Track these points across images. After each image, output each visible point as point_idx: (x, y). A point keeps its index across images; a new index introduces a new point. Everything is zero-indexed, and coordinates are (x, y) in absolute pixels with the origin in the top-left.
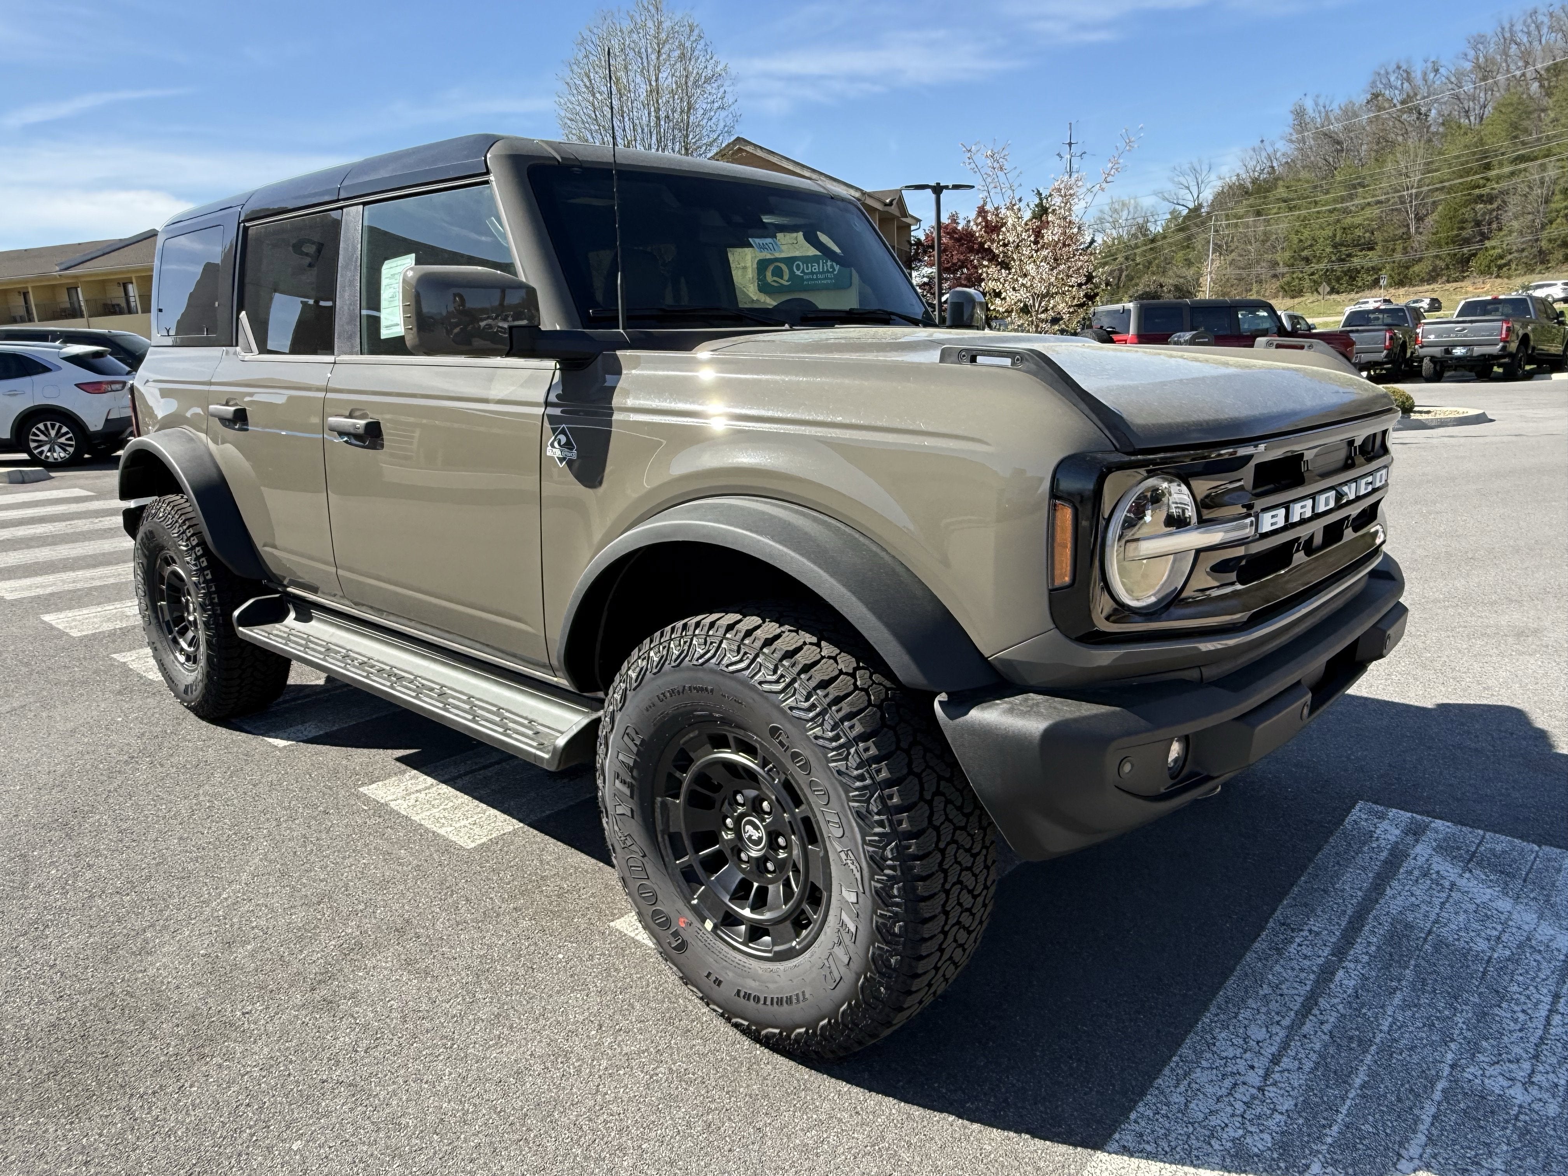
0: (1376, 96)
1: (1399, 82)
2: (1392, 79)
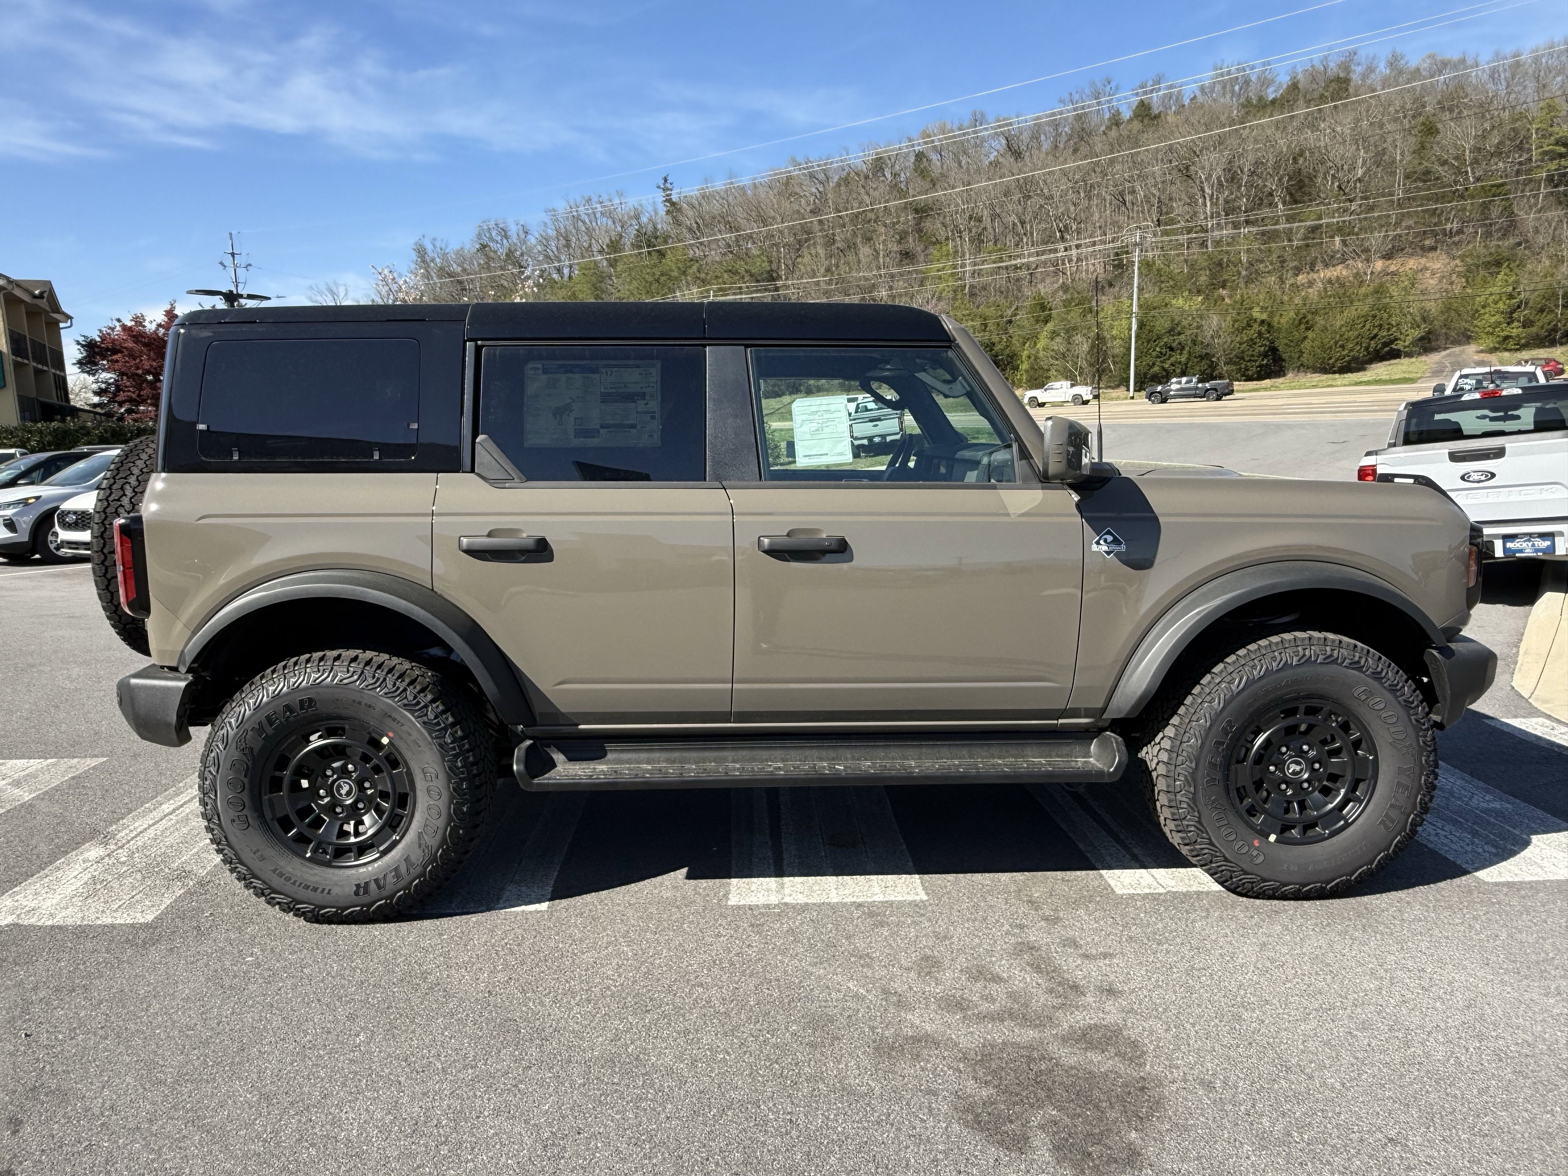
0: (484, 247)
1: (500, 238)
2: (494, 234)
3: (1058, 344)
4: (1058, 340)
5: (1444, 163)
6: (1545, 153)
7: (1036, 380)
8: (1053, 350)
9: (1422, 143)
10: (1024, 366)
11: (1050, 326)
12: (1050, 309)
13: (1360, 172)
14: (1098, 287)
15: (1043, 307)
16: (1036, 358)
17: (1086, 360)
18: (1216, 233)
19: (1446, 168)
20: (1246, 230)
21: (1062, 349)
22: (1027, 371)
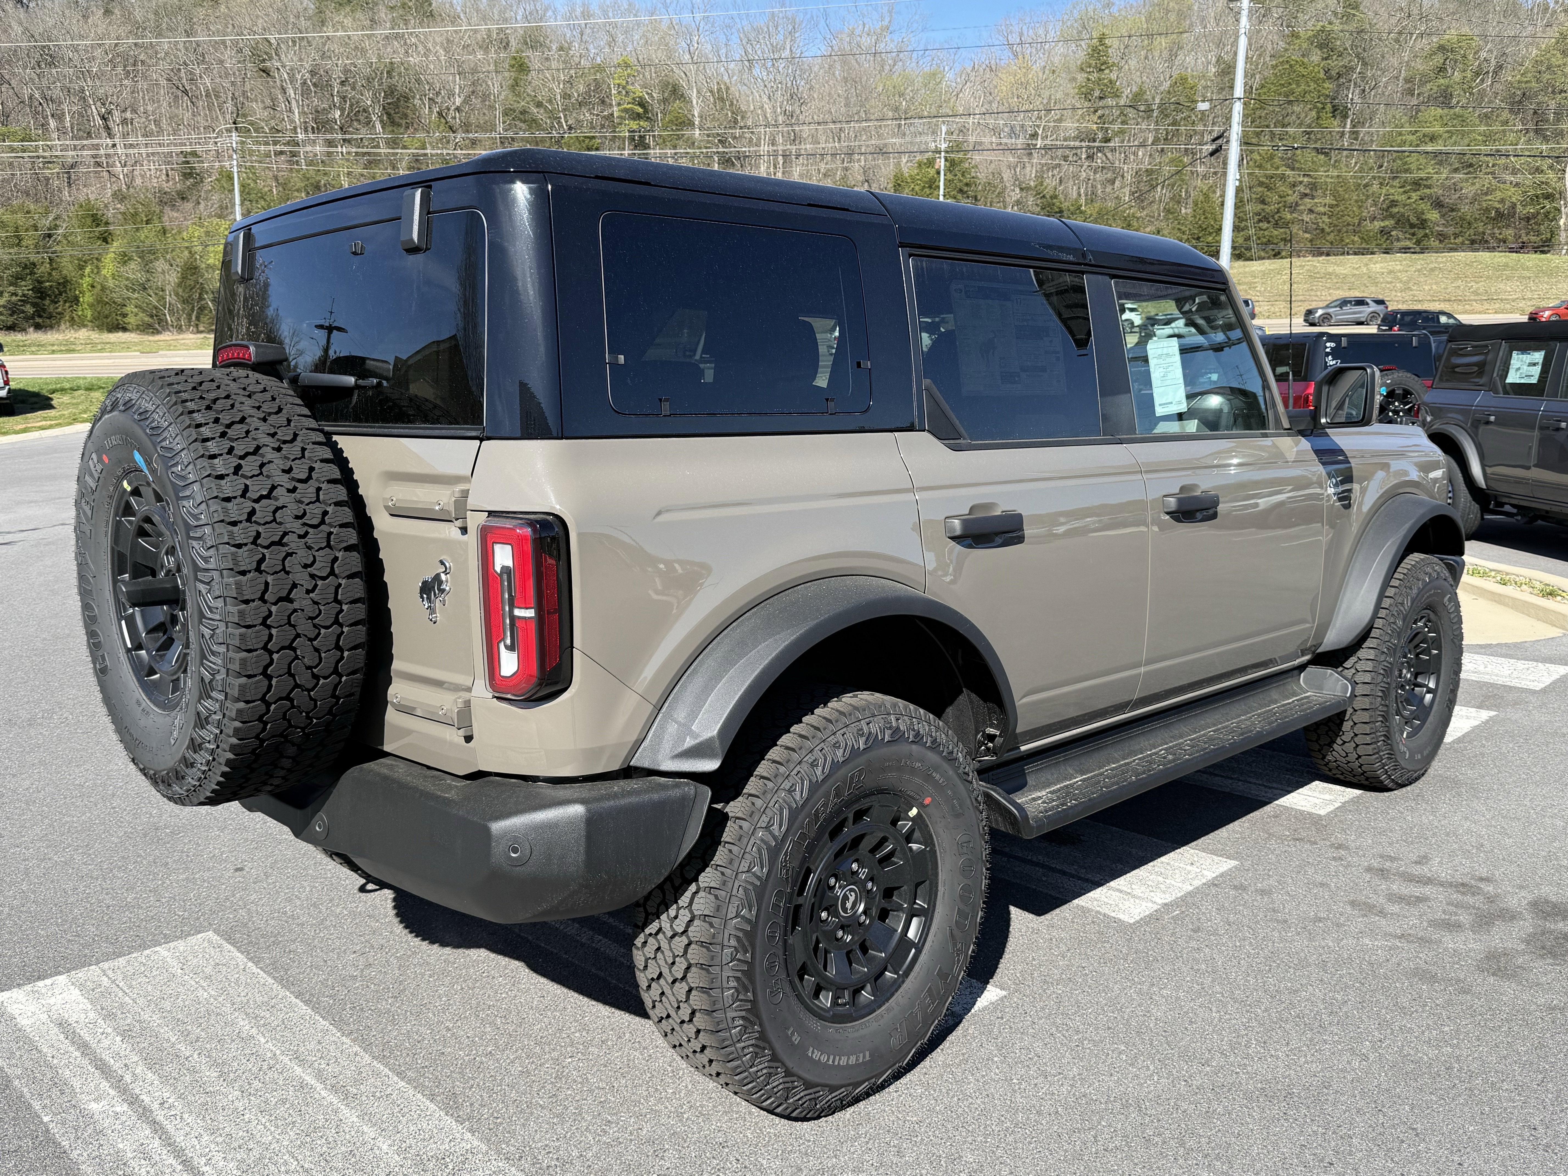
3: (133, 271)
4: (133, 265)
5: (539, 105)
6: (626, 110)
7: (107, 317)
8: (128, 279)
9: (515, 80)
10: (87, 298)
11: (116, 246)
12: (107, 223)
13: (458, 101)
14: (167, 200)
15: (96, 220)
16: (103, 289)
17: (177, 295)
18: (309, 148)
19: (542, 111)
20: (344, 150)
21: (141, 276)
22: (91, 306)
